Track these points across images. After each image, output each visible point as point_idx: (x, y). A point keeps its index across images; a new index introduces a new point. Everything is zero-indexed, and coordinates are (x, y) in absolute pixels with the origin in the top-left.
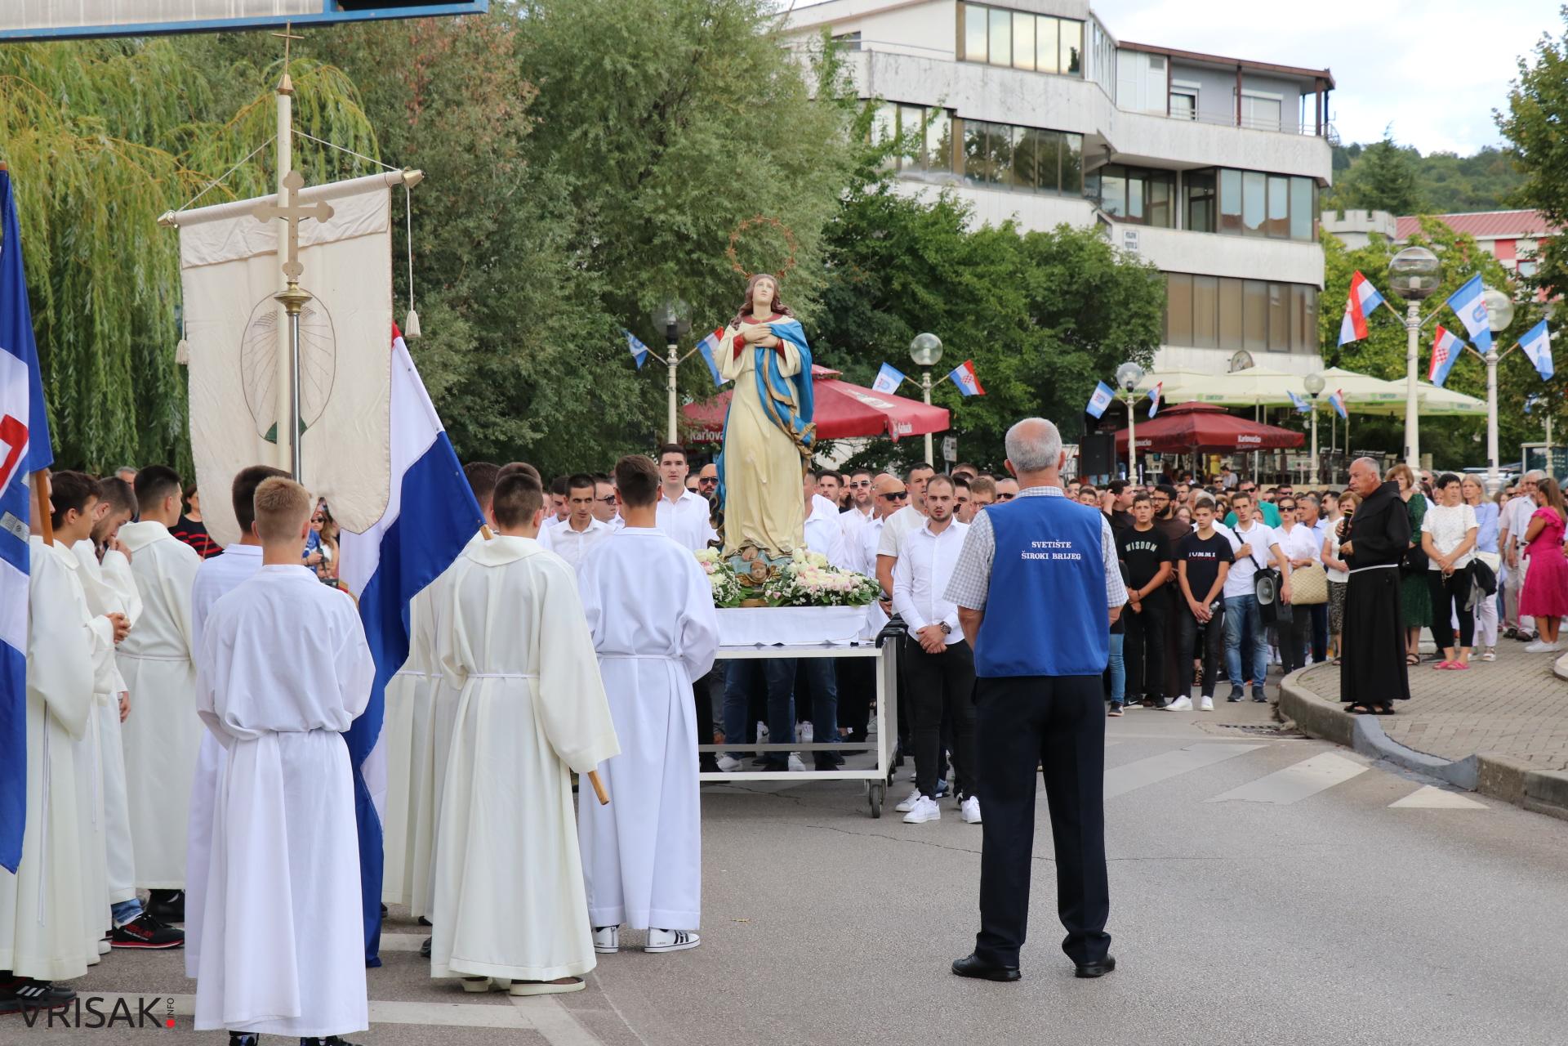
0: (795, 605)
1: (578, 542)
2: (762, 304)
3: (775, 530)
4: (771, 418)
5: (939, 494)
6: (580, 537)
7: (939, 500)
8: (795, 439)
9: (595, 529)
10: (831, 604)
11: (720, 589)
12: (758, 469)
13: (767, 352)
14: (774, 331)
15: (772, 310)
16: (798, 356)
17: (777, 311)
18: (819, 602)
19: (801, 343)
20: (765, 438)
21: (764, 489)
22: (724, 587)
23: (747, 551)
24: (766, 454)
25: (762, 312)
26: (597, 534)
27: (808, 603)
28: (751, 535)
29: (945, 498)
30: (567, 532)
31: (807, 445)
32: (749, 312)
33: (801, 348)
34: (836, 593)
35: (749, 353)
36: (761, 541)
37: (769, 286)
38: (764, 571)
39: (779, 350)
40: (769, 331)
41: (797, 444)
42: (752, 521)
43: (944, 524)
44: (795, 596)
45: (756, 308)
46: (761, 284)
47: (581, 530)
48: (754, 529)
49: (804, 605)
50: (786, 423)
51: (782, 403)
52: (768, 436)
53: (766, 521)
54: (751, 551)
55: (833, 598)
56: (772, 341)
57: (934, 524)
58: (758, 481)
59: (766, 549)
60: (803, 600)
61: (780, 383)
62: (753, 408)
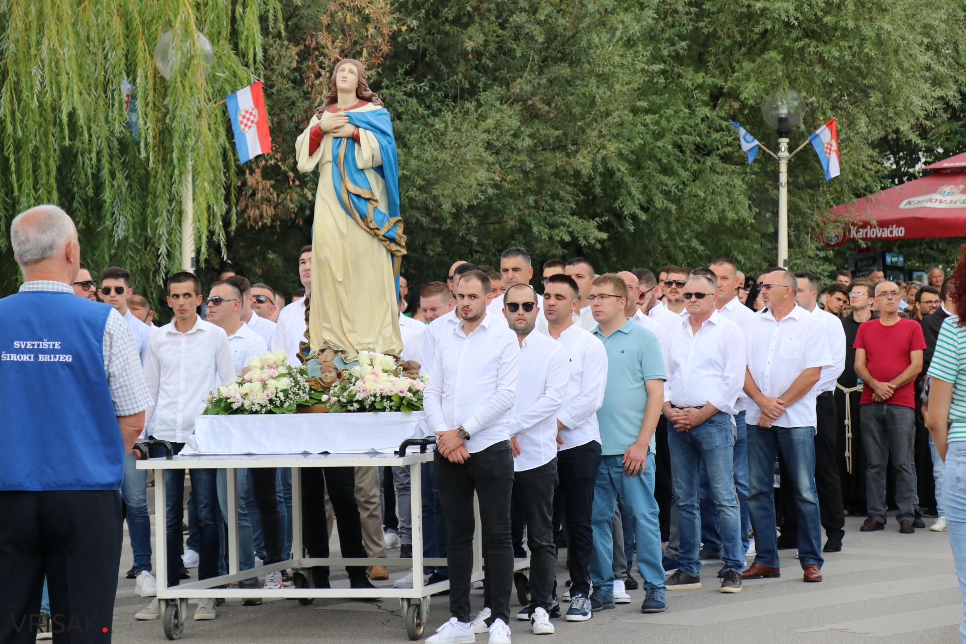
0: (349, 411)
1: (179, 344)
2: (345, 91)
3: (354, 331)
4: (349, 212)
5: (466, 292)
6: (183, 339)
7: (466, 298)
8: (376, 235)
9: (199, 330)
10: (384, 410)
11: (281, 395)
12: (334, 268)
13: (344, 141)
14: (351, 120)
15: (358, 96)
16: (375, 145)
17: (363, 99)
18: (373, 408)
19: (384, 133)
20: (341, 233)
21: (340, 289)
22: (285, 391)
23: (325, 353)
24: (344, 250)
25: (347, 100)
26: (201, 336)
27: (362, 409)
28: (328, 337)
29: (472, 296)
30: (170, 334)
31: (392, 240)
32: (334, 100)
33: (380, 137)
34: (389, 398)
35: (327, 144)
36: (338, 343)
37: (351, 72)
38: (334, 374)
39: (355, 139)
40: (346, 119)
41: (381, 240)
42: (329, 322)
43: (474, 324)
44: (351, 402)
45: (340, 95)
46: (343, 70)
47: (185, 331)
48: (331, 330)
49: (359, 410)
50: (364, 217)
51: (358, 196)
52: (345, 231)
53: (344, 321)
54: (328, 354)
55: (386, 404)
56: (349, 130)
57: (466, 323)
58: (334, 279)
59: (342, 352)
60: (356, 406)
61: (357, 176)
62: (330, 202)
